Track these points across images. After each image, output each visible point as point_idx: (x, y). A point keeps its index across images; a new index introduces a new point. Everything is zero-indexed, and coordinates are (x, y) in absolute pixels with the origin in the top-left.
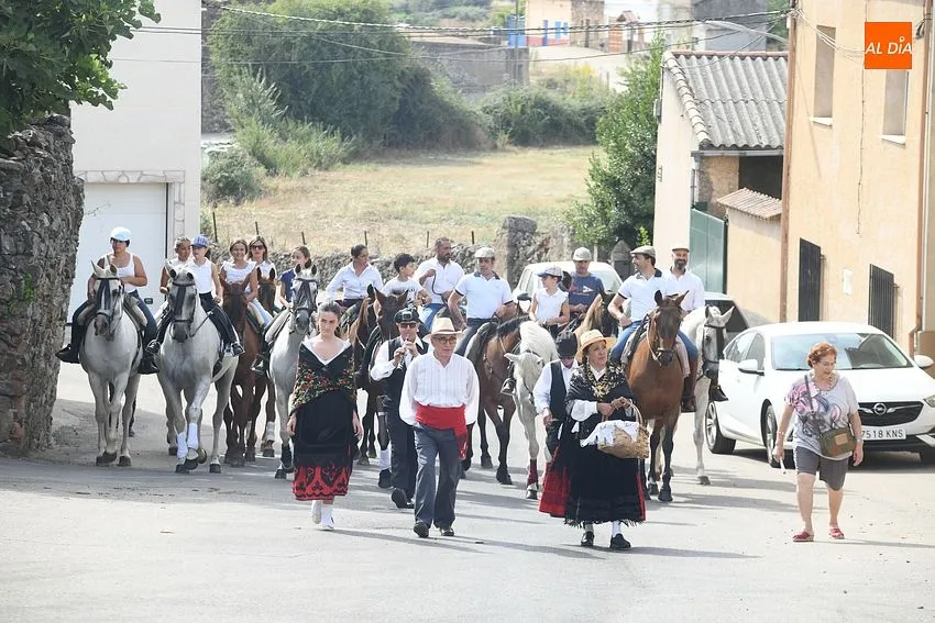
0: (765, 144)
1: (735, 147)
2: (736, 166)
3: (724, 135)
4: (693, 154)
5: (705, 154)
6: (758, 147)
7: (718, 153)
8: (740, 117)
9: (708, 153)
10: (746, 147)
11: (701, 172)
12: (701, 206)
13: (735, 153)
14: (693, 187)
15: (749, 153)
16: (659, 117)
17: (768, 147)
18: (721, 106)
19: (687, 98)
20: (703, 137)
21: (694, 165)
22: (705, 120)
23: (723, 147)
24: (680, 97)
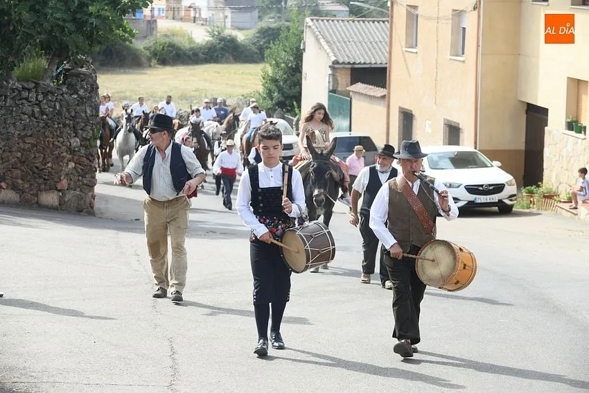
0: (363, 62)
1: (349, 63)
2: (349, 72)
3: (343, 57)
4: (330, 67)
5: (335, 66)
6: (360, 63)
7: (341, 66)
8: (348, 49)
9: (336, 66)
10: (354, 63)
11: (333, 75)
12: (333, 91)
13: (349, 66)
14: (329, 82)
15: (356, 66)
16: (304, 49)
17: (365, 63)
18: (338, 44)
19: (322, 40)
20: (333, 59)
21: (330, 72)
22: (333, 50)
23: (343, 63)
24: (318, 40)
